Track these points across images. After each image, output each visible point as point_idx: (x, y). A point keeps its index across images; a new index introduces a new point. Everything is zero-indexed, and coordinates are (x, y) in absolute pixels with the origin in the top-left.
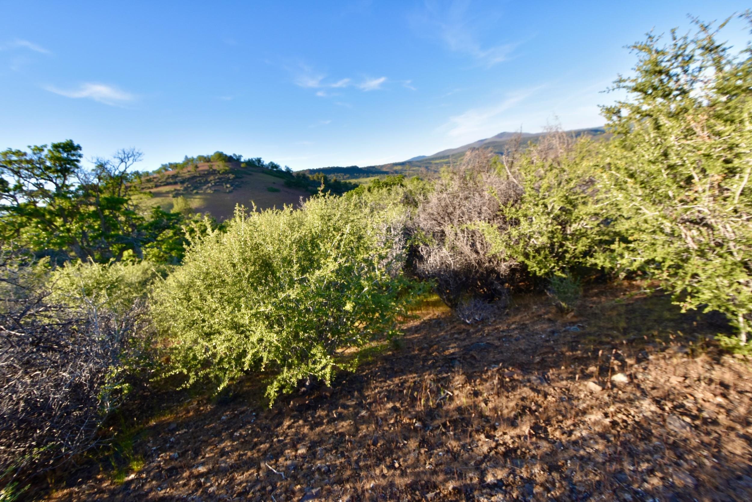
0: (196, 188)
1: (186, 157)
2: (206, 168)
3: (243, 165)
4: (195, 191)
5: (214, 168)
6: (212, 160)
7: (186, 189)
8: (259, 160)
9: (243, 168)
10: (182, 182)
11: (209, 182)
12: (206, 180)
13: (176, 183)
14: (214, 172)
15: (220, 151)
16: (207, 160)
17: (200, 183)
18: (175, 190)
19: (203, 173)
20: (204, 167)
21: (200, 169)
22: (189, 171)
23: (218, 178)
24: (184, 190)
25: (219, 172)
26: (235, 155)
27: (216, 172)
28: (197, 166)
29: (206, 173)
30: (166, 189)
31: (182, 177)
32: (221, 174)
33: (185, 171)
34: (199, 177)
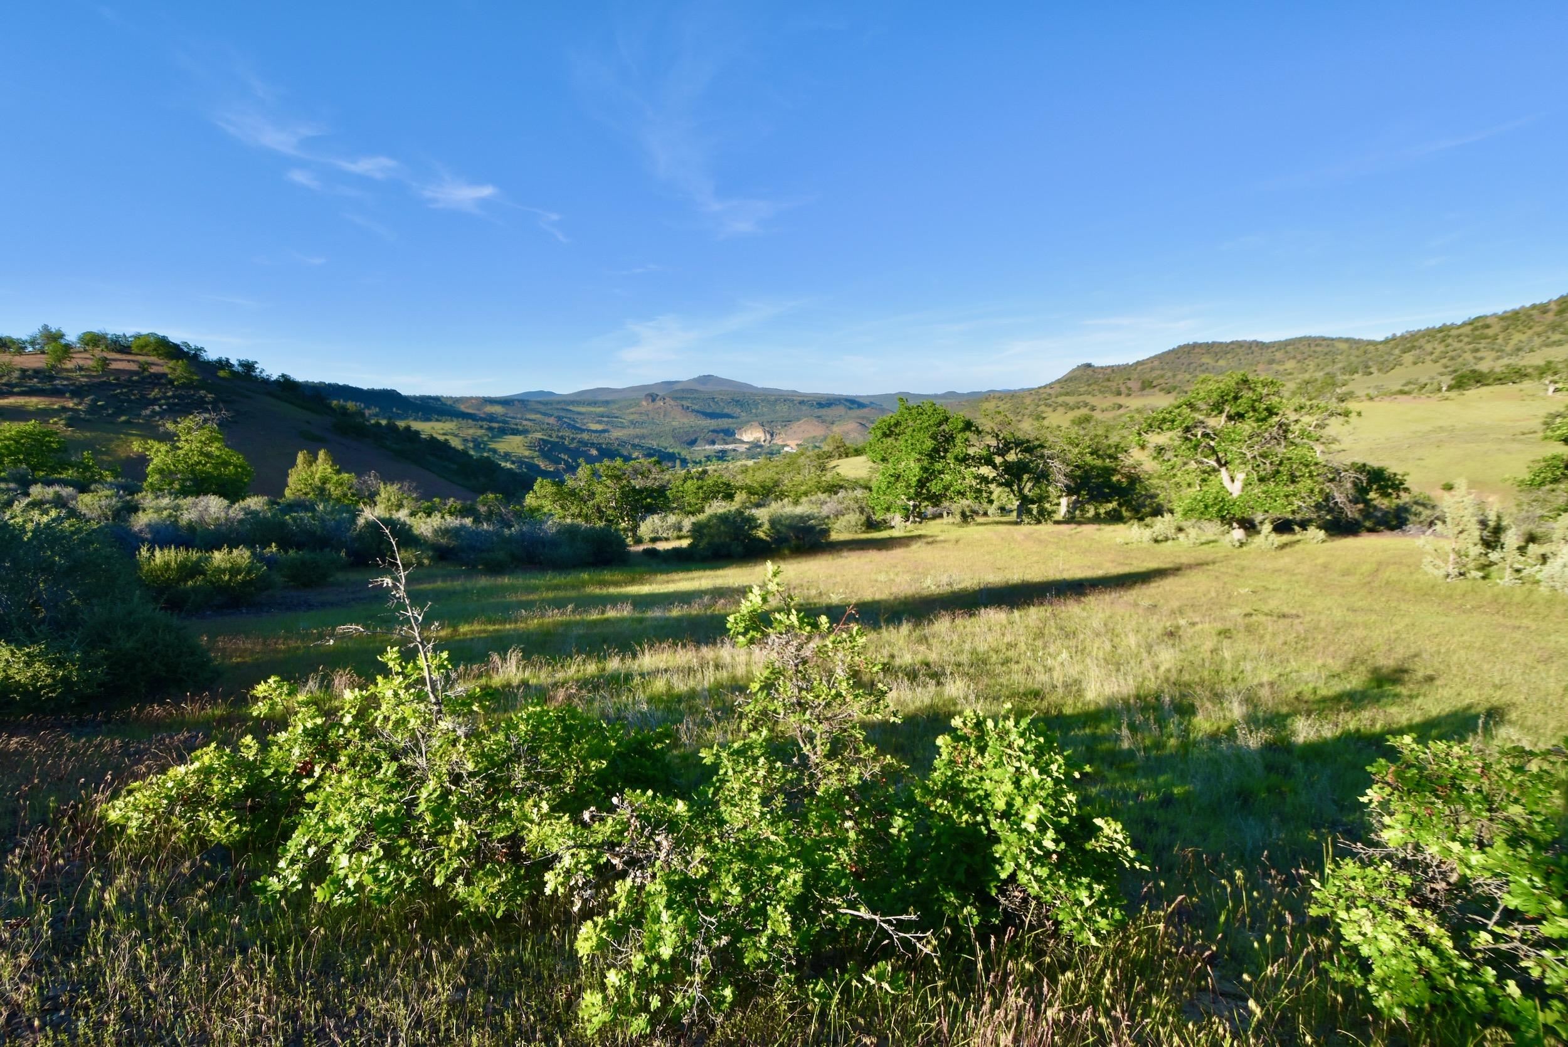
0: (120, 411)
1: (46, 327)
2: (134, 367)
3: (221, 374)
4: (123, 418)
5: (154, 370)
6: (135, 350)
7: (93, 409)
8: (249, 367)
9: (224, 379)
10: (78, 392)
11: (155, 401)
12: (143, 397)
13: (57, 393)
14: (158, 380)
15: (161, 333)
16: (120, 346)
17: (130, 401)
18: (64, 409)
19: (124, 378)
20: (121, 363)
21: (115, 366)
22: (81, 369)
23: (174, 397)
24: (88, 412)
25: (171, 382)
26: (188, 345)
27: (163, 381)
28: (106, 359)
29: (135, 378)
30: (34, 402)
31: (67, 379)
32: (177, 388)
33: (69, 365)
34: (118, 385)
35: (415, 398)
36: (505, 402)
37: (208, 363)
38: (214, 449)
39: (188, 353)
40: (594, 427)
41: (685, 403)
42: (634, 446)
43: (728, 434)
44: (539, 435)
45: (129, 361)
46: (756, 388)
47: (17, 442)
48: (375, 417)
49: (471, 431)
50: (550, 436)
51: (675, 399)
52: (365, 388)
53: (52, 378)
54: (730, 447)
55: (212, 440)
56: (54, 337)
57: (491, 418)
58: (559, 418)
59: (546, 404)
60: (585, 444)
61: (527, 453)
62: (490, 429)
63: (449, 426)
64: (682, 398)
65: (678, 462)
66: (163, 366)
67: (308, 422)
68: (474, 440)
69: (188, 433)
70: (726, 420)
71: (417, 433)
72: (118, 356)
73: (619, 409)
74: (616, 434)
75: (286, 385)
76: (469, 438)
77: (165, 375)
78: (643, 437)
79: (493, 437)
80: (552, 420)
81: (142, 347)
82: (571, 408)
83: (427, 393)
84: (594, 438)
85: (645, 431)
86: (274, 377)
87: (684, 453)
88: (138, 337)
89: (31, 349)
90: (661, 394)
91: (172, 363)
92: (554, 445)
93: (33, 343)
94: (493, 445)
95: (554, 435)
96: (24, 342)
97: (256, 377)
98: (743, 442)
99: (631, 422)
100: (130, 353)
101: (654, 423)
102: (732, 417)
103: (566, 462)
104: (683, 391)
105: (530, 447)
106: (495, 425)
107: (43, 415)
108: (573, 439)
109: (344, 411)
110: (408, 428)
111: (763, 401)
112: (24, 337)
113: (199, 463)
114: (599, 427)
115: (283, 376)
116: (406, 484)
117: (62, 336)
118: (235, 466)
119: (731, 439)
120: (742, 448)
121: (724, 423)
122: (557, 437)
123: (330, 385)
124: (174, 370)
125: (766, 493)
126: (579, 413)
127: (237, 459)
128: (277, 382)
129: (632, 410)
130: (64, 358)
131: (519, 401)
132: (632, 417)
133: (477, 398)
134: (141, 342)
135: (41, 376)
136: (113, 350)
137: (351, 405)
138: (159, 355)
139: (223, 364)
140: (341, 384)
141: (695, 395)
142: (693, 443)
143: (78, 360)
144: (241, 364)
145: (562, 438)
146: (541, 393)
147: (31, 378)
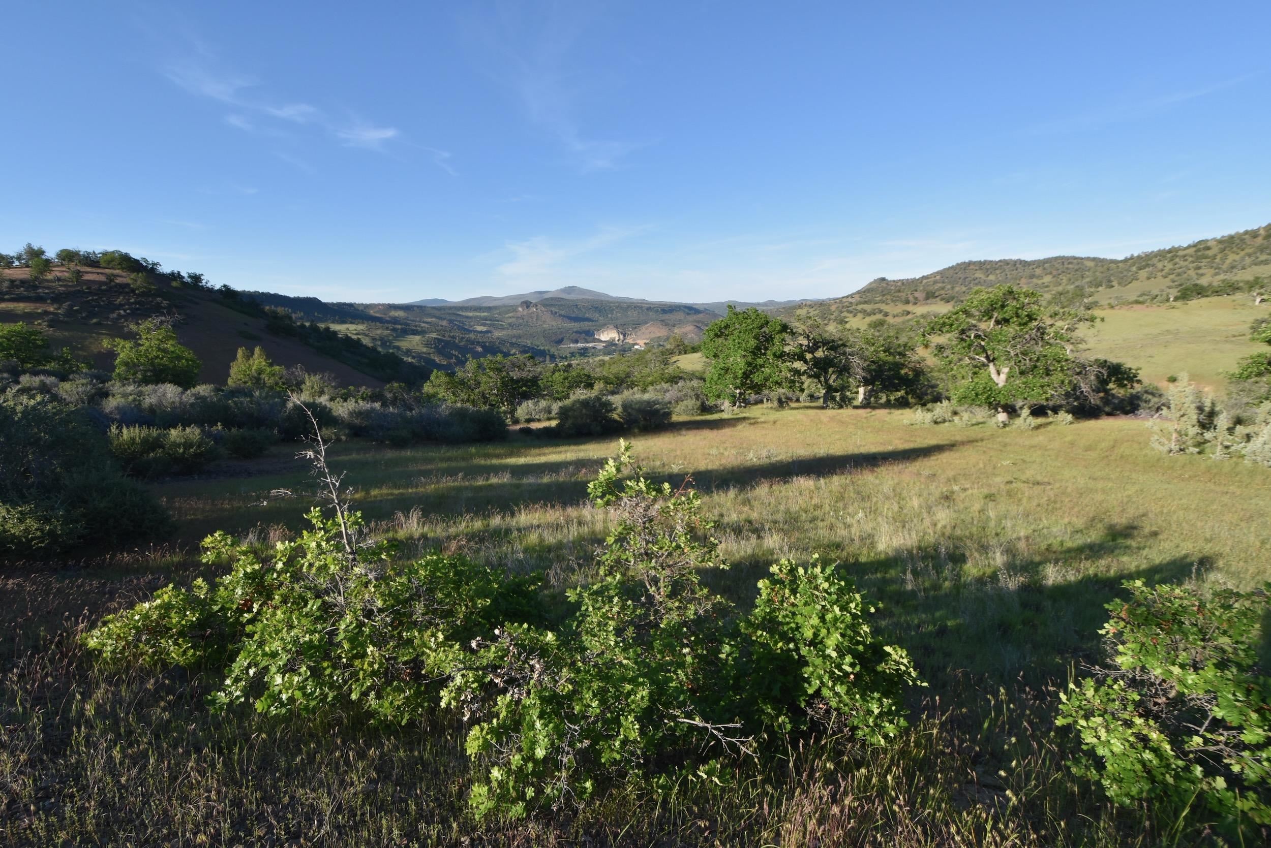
0: (92, 315)
1: (29, 246)
2: (103, 278)
3: (174, 284)
4: (95, 320)
5: (119, 281)
6: (103, 264)
7: (70, 313)
8: (196, 278)
9: (176, 288)
10: (57, 299)
11: (120, 306)
12: (110, 303)
13: (40, 299)
14: (123, 289)
15: (124, 250)
16: (90, 261)
17: (100, 306)
18: (46, 313)
19: (94, 287)
20: (92, 275)
21: (87, 277)
22: (59, 279)
23: (136, 303)
24: (65, 315)
25: (133, 291)
26: (146, 261)
27: (127, 290)
28: (79, 272)
29: (104, 287)
30: (21, 307)
31: (48, 288)
32: (138, 295)
33: (49, 277)
34: (90, 293)
35: (333, 304)
36: (406, 308)
37: (163, 275)
38: (169, 345)
39: (146, 267)
40: (479, 328)
41: (554, 309)
42: (512, 344)
43: (589, 335)
44: (434, 335)
45: (98, 273)
46: (611, 297)
47: (9, 340)
48: (300, 319)
49: (379, 332)
50: (444, 336)
51: (545, 305)
52: (292, 296)
53: (36, 287)
54: (591, 345)
55: (167, 338)
56: (35, 254)
57: (395, 321)
58: (451, 321)
59: (439, 309)
60: (473, 343)
61: (425, 350)
62: (394, 330)
63: (361, 327)
64: (552, 305)
65: (548, 357)
66: (125, 278)
67: (246, 324)
68: (381, 339)
69: (148, 333)
70: (587, 323)
71: (335, 333)
72: (89, 269)
73: (499, 314)
74: (497, 334)
75: (227, 293)
76: (377, 337)
77: (128, 285)
78: (520, 337)
79: (397, 337)
80: (444, 323)
81: (109, 262)
82: (460, 313)
83: (343, 301)
84: (479, 338)
85: (520, 332)
86: (217, 287)
87: (553, 350)
88: (105, 254)
89: (17, 263)
90: (534, 302)
91: (133, 275)
92: (447, 343)
93: (19, 258)
94: (397, 344)
95: (447, 335)
96: (12, 258)
97: (202, 286)
98: (601, 341)
99: (510, 324)
100: (99, 267)
101: (528, 326)
102: (592, 321)
103: (457, 357)
104: (552, 299)
105: (427, 345)
106: (399, 327)
107: (28, 317)
108: (463, 338)
109: (275, 316)
110: (327, 329)
111: (617, 307)
112: (12, 253)
113: (157, 357)
114: (484, 329)
115: (225, 286)
116: (326, 374)
117: (43, 253)
118: (187, 360)
119: (591, 338)
120: (600, 346)
121: (585, 325)
122: (449, 336)
123: (263, 293)
124: (136, 281)
125: (620, 383)
126: (467, 317)
127: (188, 354)
128: (220, 291)
129: (510, 315)
130: (45, 271)
131: (418, 307)
132: (510, 320)
133: (383, 305)
134: (108, 257)
135: (26, 285)
136: (85, 265)
137: (280, 310)
138: (123, 269)
139: (175, 277)
140: (272, 292)
141: (562, 303)
142: (560, 341)
143: (57, 272)
144: (190, 276)
145: (453, 337)
146: (436, 300)
147: (18, 287)
